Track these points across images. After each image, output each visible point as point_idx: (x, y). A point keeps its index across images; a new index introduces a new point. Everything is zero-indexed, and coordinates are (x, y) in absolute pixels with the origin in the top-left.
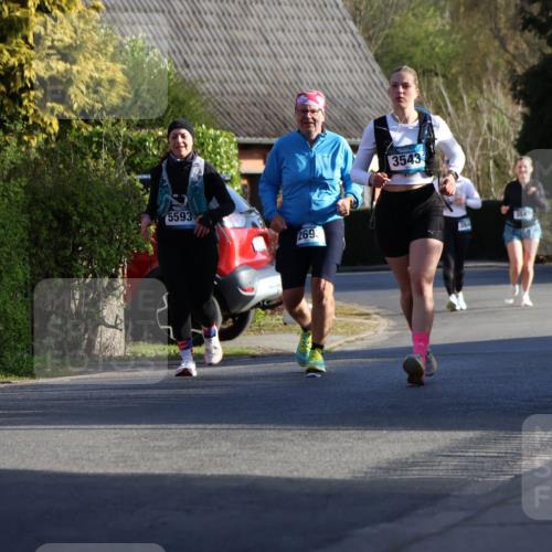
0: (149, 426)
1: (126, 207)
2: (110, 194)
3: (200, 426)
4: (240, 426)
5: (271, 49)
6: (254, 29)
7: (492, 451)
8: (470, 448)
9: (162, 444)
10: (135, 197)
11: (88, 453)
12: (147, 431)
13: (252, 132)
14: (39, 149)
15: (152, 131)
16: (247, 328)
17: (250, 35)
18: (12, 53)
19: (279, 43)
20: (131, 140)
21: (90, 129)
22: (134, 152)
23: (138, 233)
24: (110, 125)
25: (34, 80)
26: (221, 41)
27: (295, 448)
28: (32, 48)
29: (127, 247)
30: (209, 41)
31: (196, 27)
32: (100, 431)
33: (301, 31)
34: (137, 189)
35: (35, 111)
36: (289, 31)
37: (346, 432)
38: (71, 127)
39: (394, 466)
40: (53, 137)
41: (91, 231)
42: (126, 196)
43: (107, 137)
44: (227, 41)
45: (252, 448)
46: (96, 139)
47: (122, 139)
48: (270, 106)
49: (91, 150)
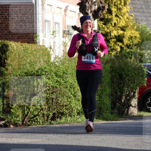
1: (139, 73)
2: (134, 69)
10: (141, 70)
11: (127, 143)
14: (114, 56)
18: (108, 28)
20: (141, 54)
21: (129, 50)
22: (141, 57)
23: (142, 80)
24: (135, 49)
25: (114, 36)
28: (113, 27)
29: (139, 84)
34: (142, 67)
35: (114, 45)
38: (123, 49)
40: (118, 52)
41: (128, 79)
42: (139, 69)
43: (134, 53)
46: (130, 53)
47: (138, 53)
49: (129, 56)
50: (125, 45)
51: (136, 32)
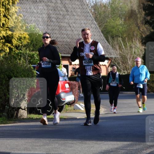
0: (34, 139)
1: (28, 74)
2: (23, 70)
3: (49, 139)
4: (61, 139)
5: (71, 29)
6: (66, 23)
7: (135, 148)
8: (128, 147)
9: (38, 144)
10: (31, 72)
11: (16, 147)
12: (34, 141)
13: (65, 53)
14: (3, 57)
15: (36, 52)
16: (63, 110)
17: (65, 25)
19: (74, 27)
20: (30, 55)
21: (18, 51)
22: (31, 58)
24: (24, 50)
25: (2, 37)
26: (57, 26)
27: (77, 146)
28: (2, 27)
30: (53, 26)
31: (49, 22)
32: (20, 140)
33: (80, 24)
34: (32, 69)
35: (2, 46)
36: (77, 23)
37: (92, 142)
38: (12, 51)
39: (106, 152)
40: (7, 54)
42: (28, 71)
43: (23, 54)
44: (58, 26)
45: (65, 146)
46: (20, 54)
47: (27, 54)
48: (71, 45)
49: (18, 58)
50: (14, 46)
51: (25, 33)
